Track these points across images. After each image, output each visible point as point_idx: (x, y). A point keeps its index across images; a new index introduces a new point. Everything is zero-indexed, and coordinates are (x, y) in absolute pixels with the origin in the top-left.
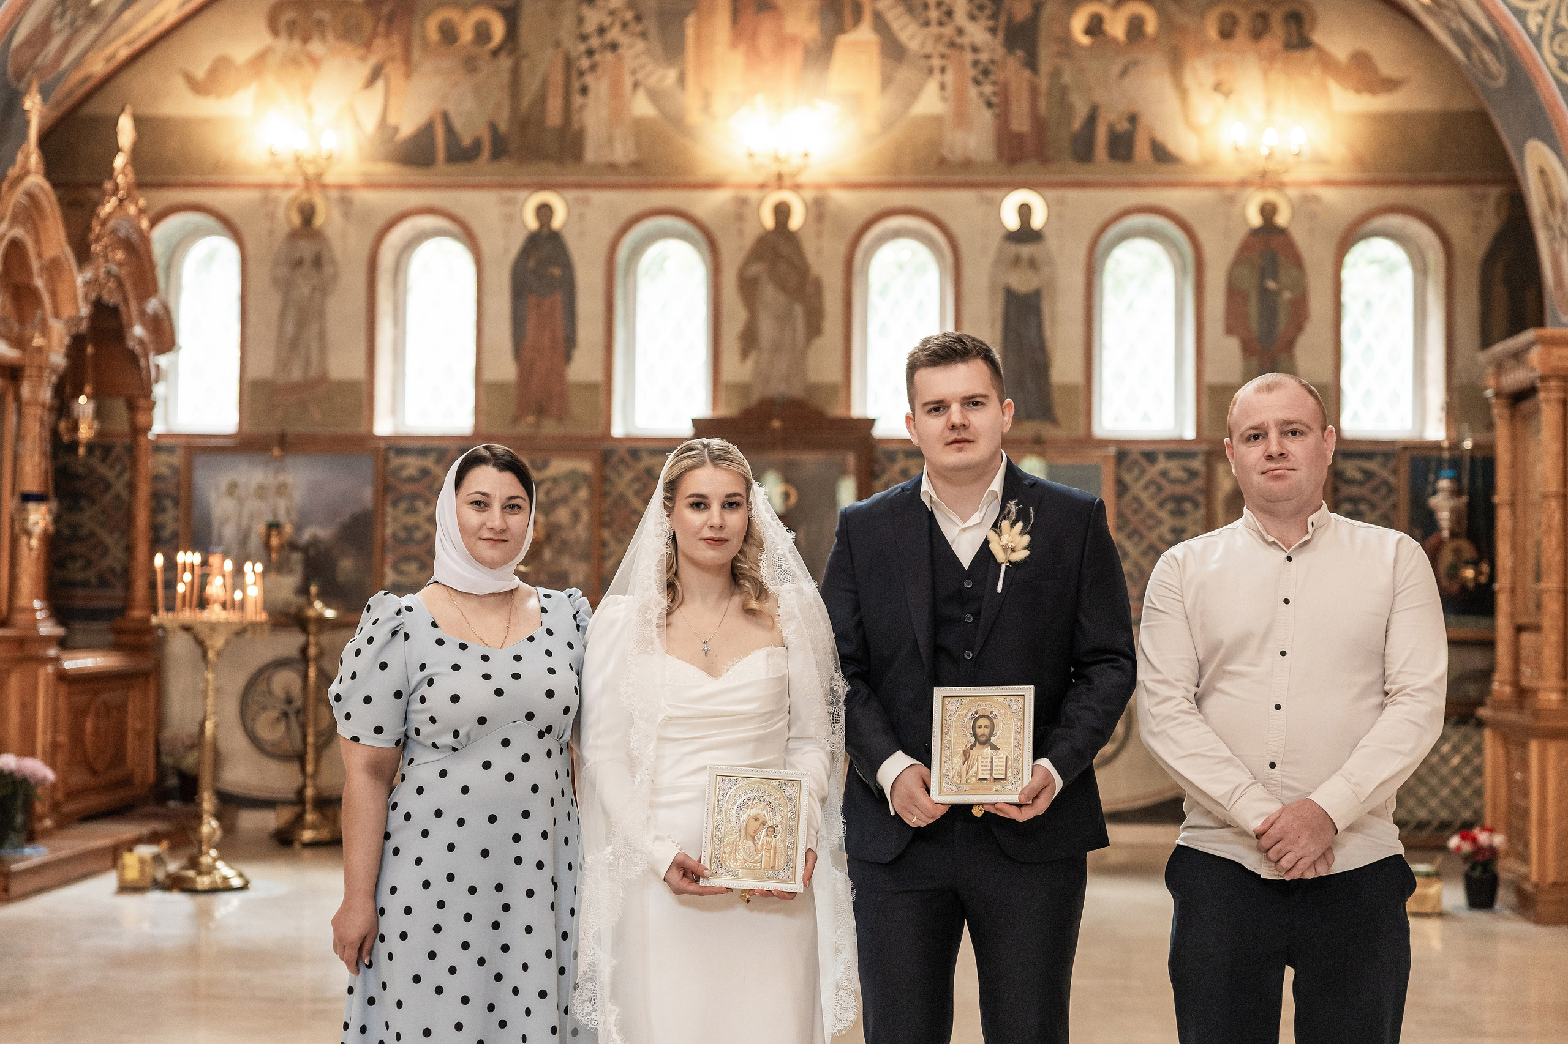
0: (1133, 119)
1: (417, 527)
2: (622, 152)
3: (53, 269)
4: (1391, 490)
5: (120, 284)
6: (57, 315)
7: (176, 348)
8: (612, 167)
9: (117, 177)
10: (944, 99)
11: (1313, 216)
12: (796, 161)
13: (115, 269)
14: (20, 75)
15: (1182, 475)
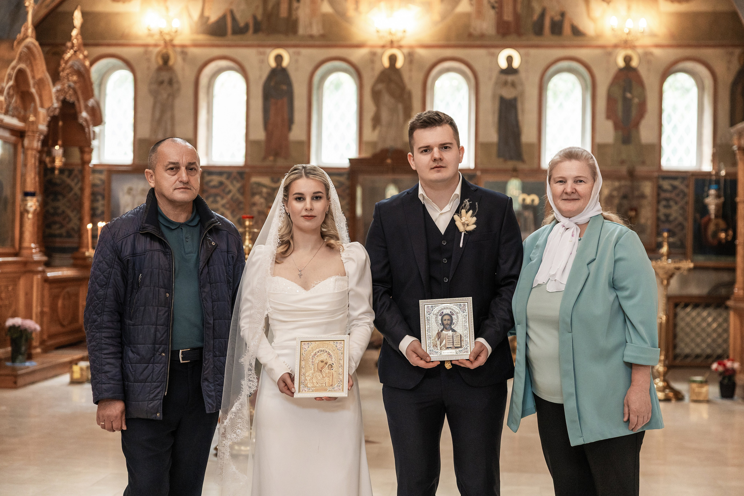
0: (563, 14)
2: (316, 30)
3: (40, 83)
4: (685, 195)
5: (75, 92)
6: (42, 106)
7: (103, 123)
8: (311, 37)
9: (73, 40)
10: (471, 4)
11: (649, 62)
12: (399, 35)
13: (72, 84)
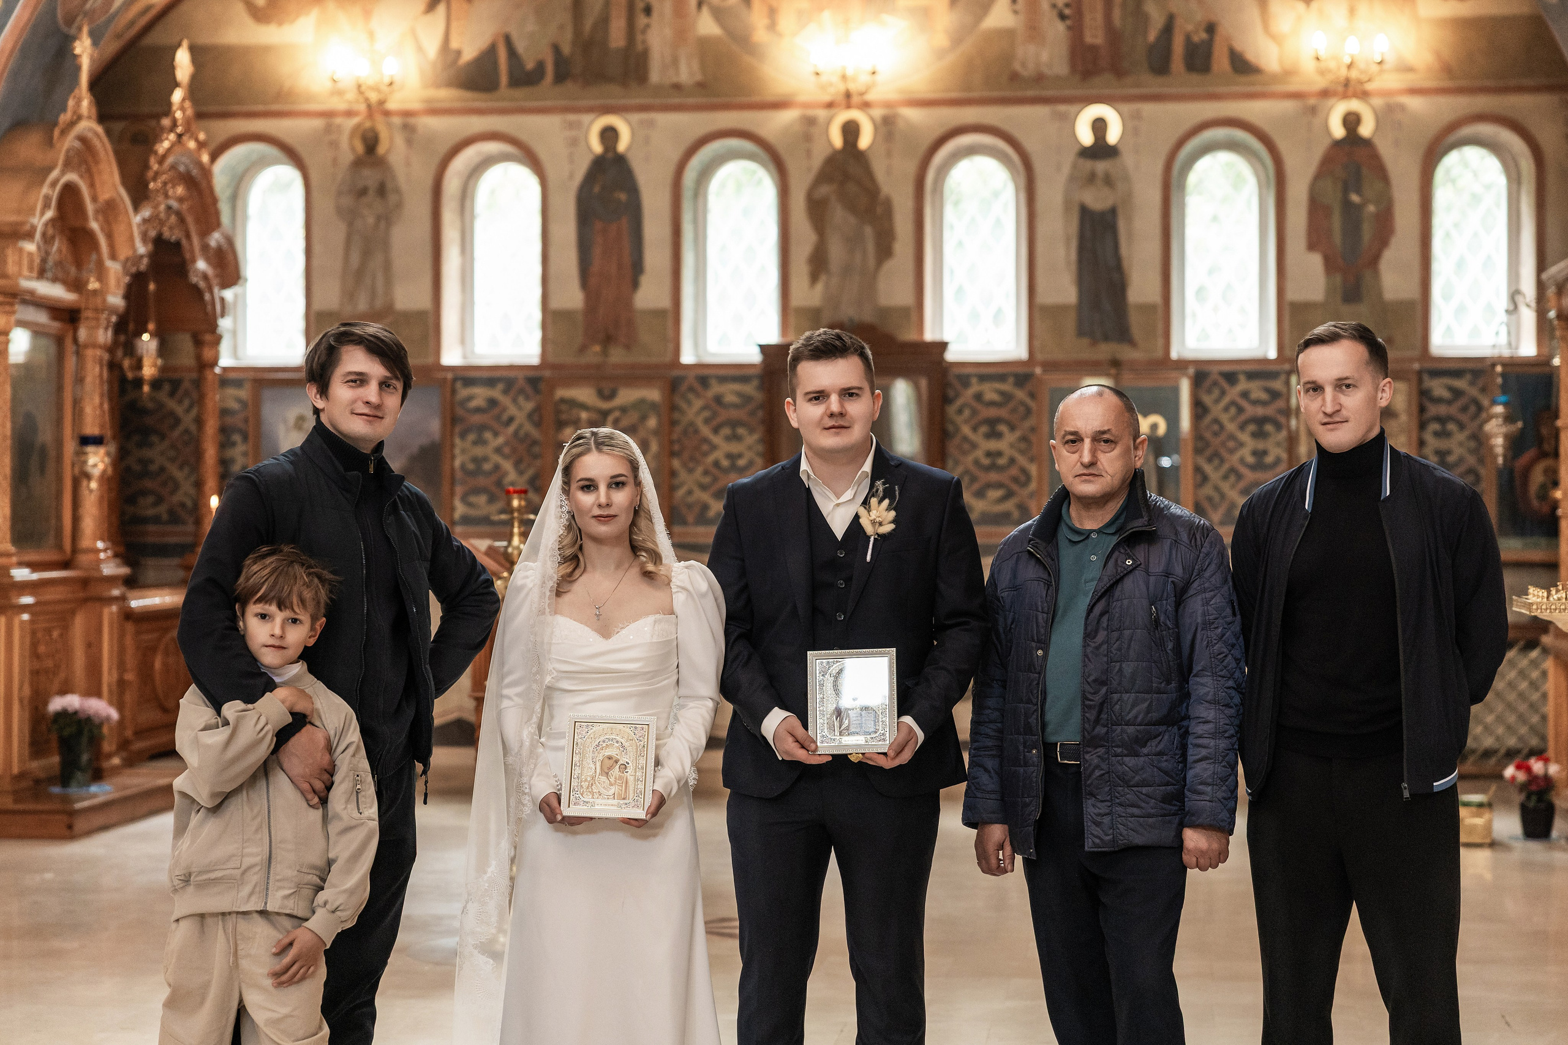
0: (1211, 29)
1: (485, 459)
2: (687, 73)
3: (109, 210)
4: (1481, 408)
5: (182, 220)
6: (113, 257)
7: (241, 282)
8: (677, 87)
9: (175, 112)
10: (1016, 12)
11: (1398, 126)
12: (864, 79)
13: (174, 204)
14: (70, 20)
15: (1264, 396)
